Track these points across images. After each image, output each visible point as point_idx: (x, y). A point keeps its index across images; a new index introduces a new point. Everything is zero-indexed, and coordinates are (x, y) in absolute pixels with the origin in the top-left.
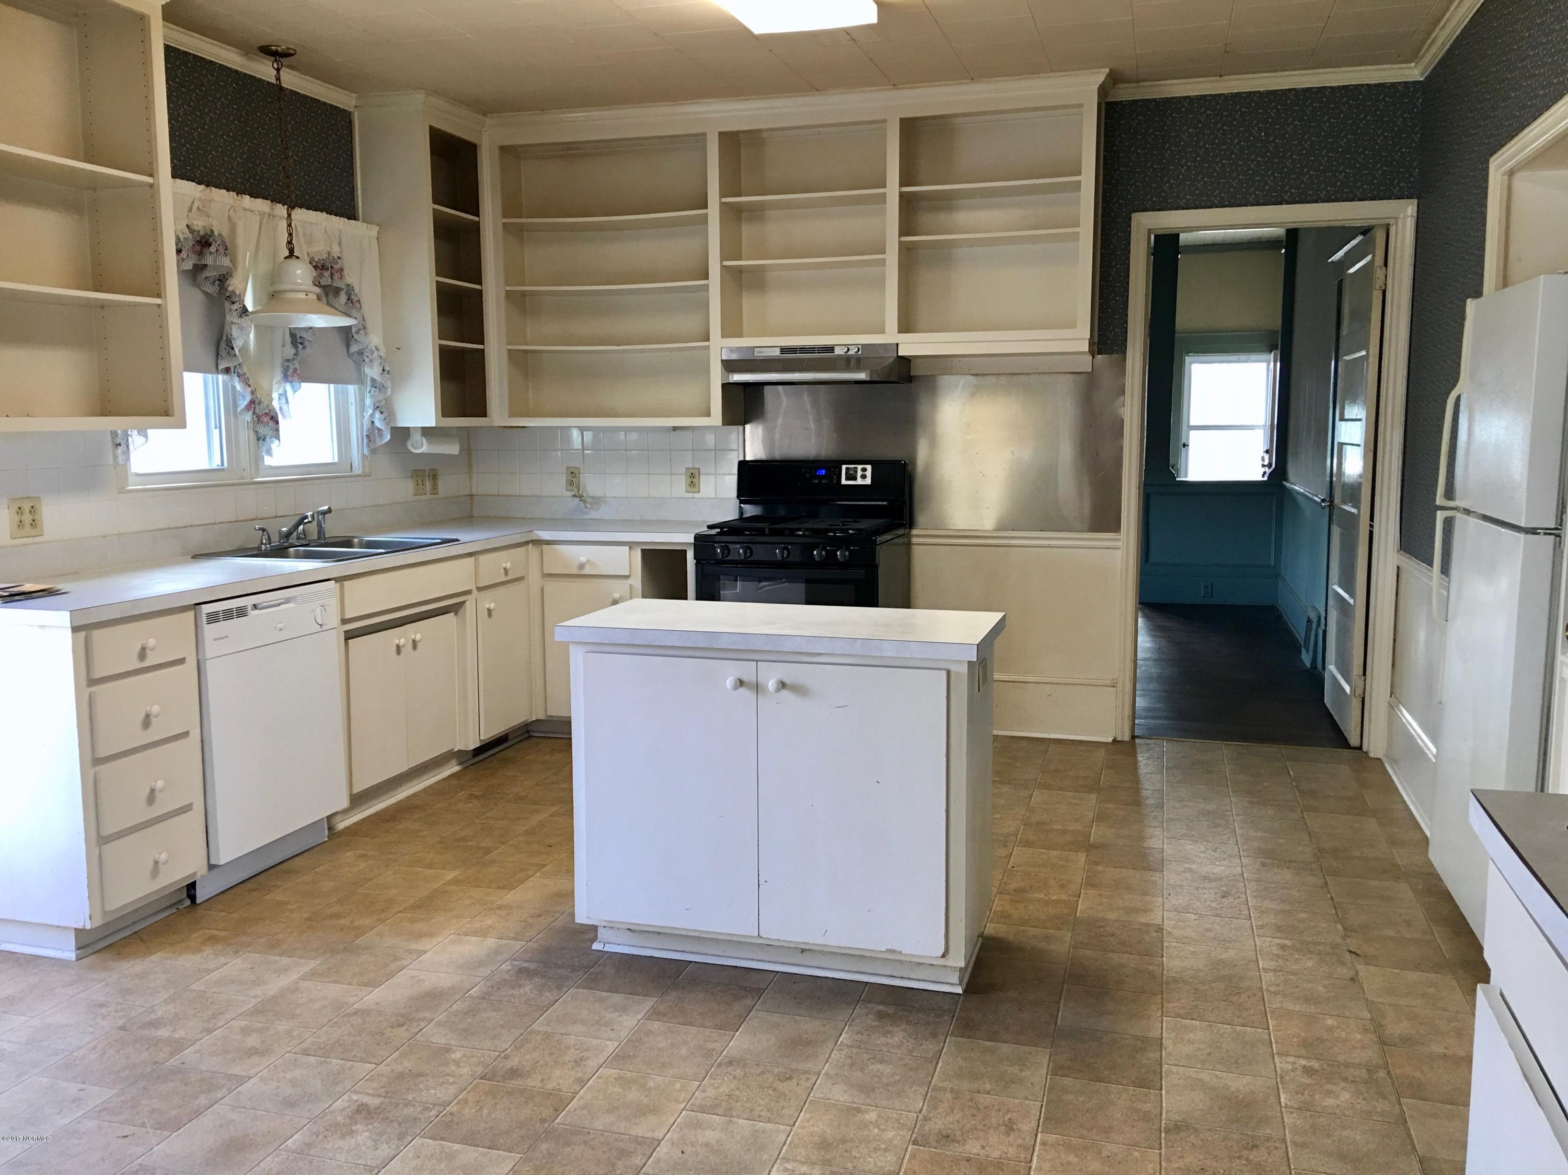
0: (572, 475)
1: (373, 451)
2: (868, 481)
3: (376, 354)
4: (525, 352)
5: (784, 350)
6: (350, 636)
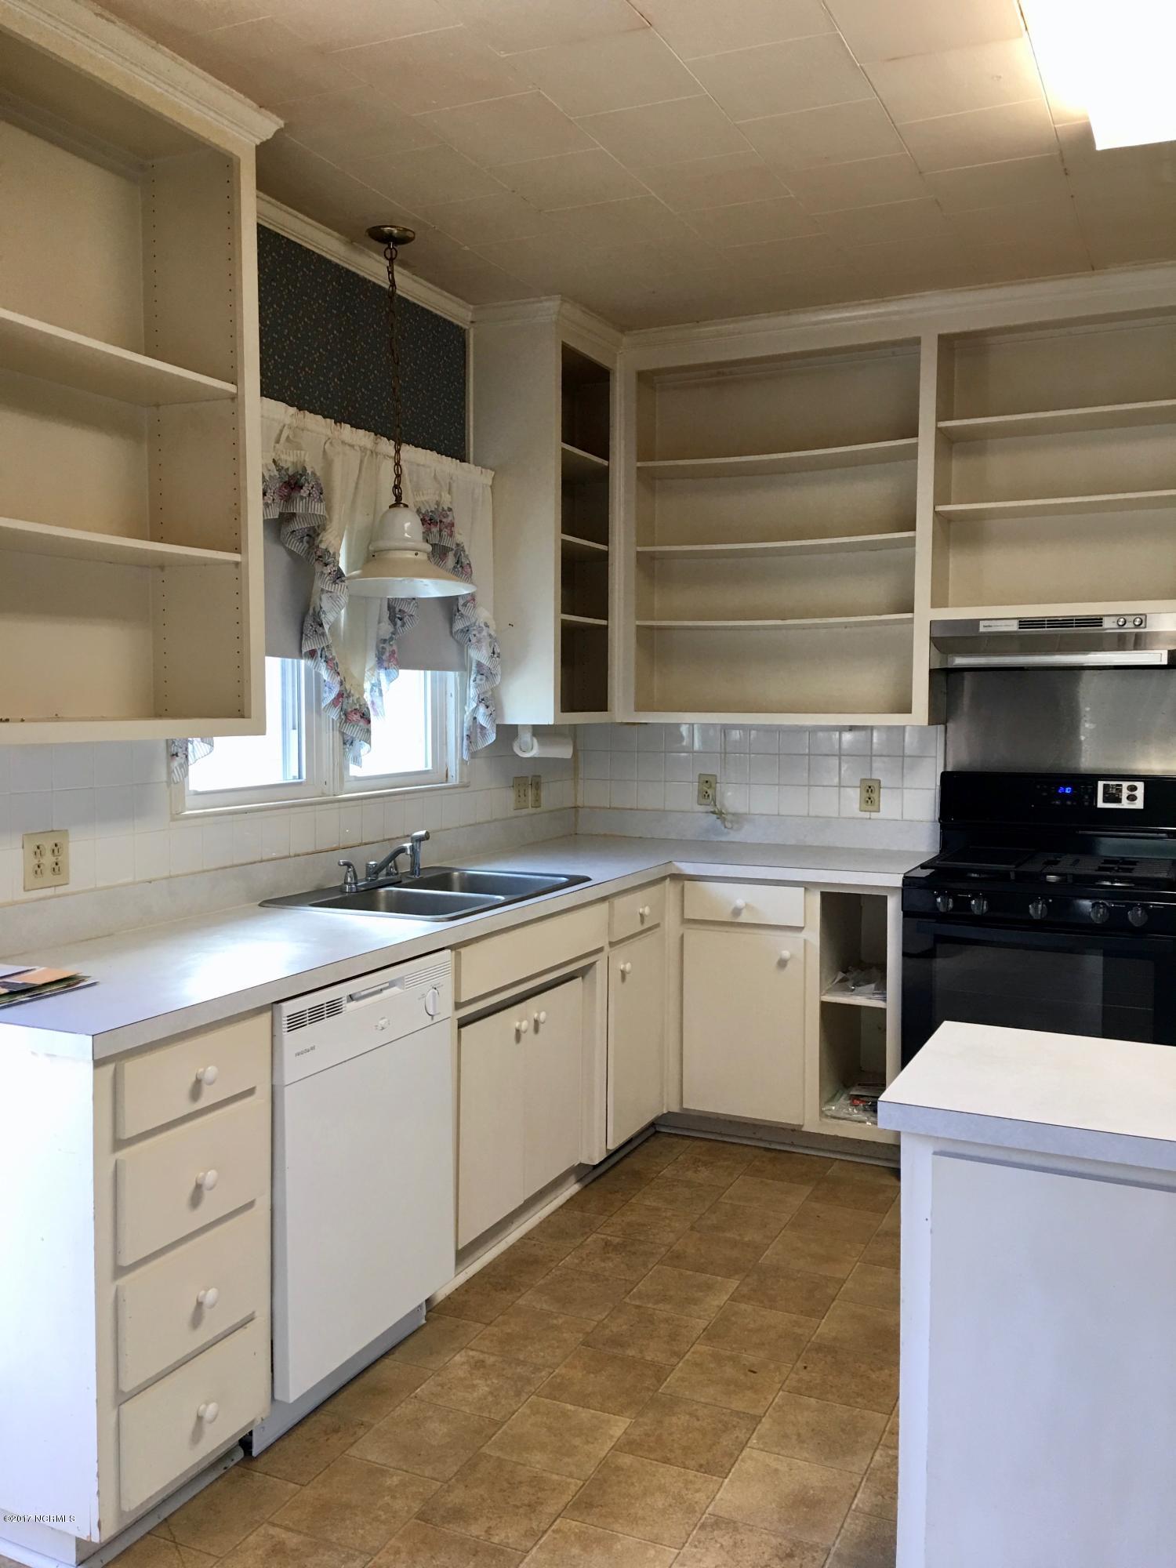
0: (707, 785)
1: (473, 755)
2: (1139, 804)
3: (484, 633)
4: (651, 628)
5: (1024, 623)
6: (463, 1023)
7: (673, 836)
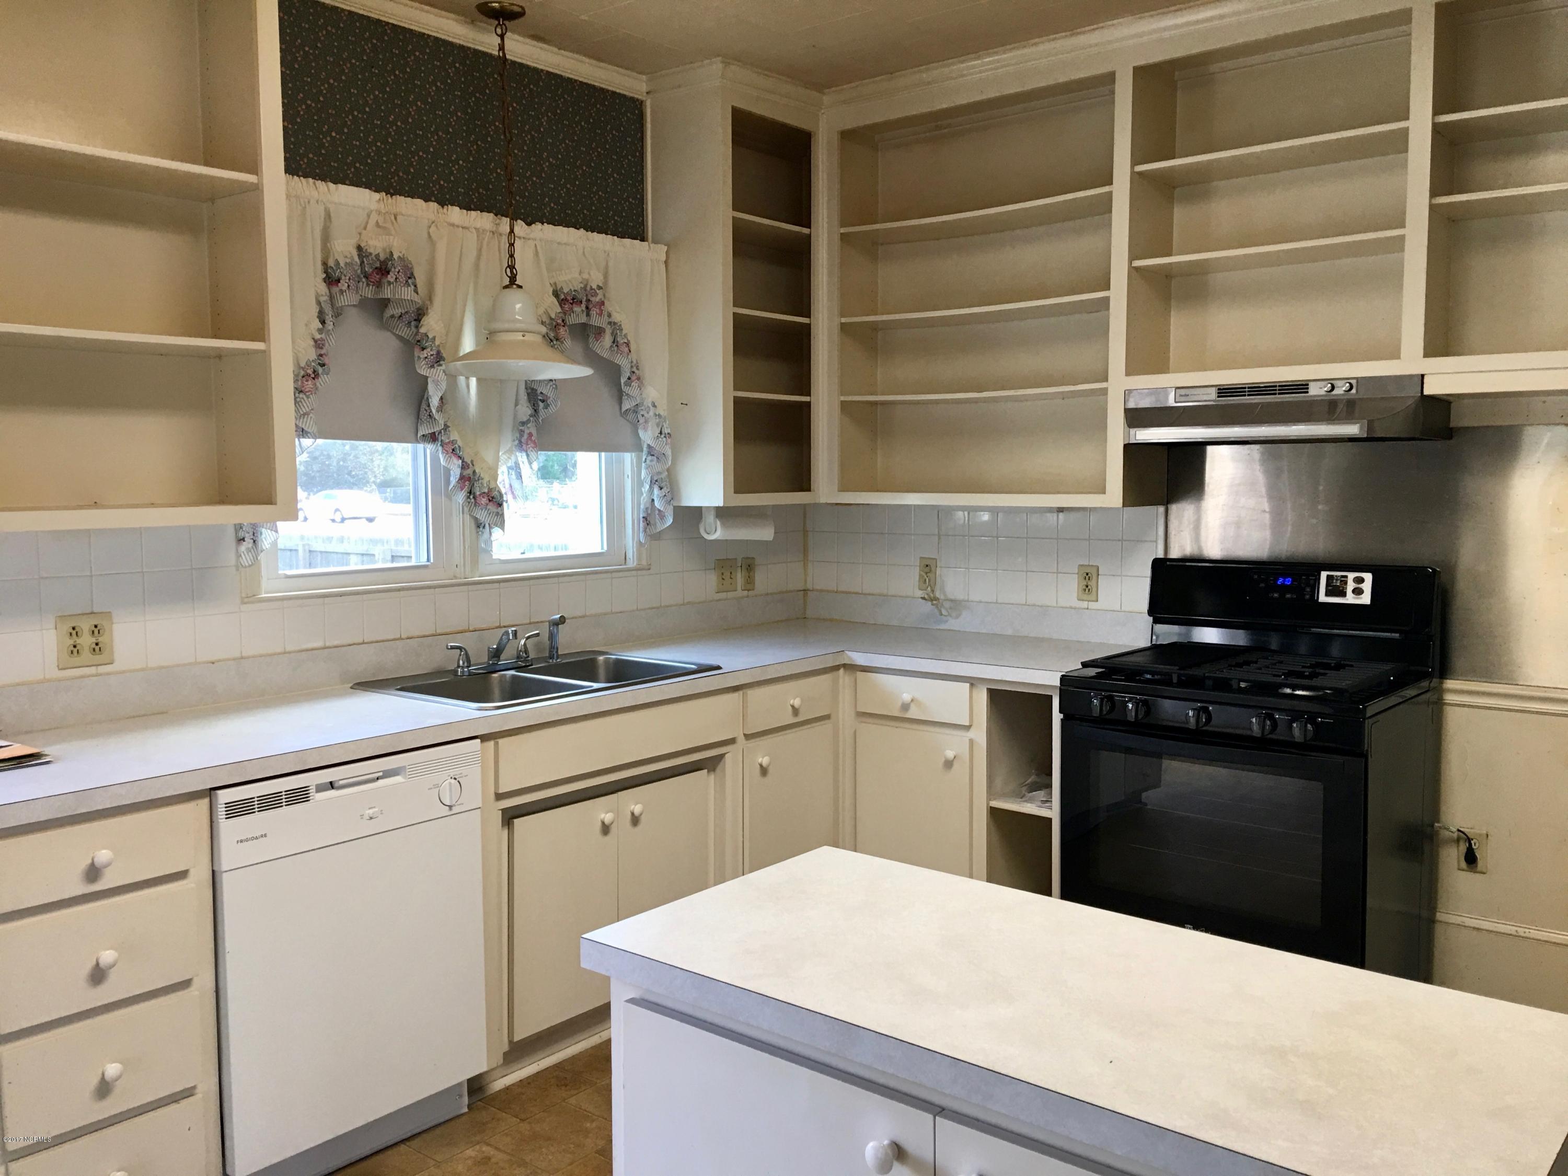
0: (927, 569)
2: (1366, 599)
3: (651, 413)
4: (875, 404)
5: (1224, 391)
6: (510, 817)
7: (895, 623)
